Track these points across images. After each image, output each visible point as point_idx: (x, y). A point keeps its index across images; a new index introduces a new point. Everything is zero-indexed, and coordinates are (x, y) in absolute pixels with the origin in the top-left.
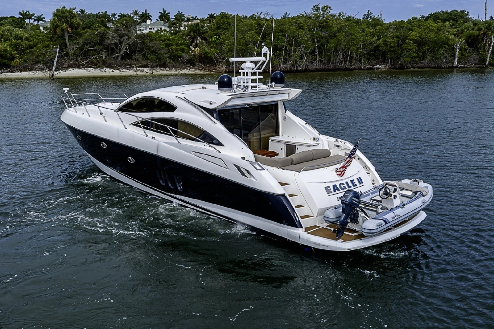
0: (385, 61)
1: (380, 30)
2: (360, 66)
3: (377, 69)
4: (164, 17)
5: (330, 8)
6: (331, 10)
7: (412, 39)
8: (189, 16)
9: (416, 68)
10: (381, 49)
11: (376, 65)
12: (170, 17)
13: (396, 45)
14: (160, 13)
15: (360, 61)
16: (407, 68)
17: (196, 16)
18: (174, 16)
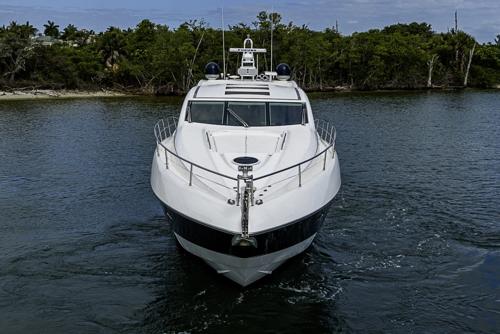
0: (346, 80)
1: (338, 43)
2: (318, 87)
3: (338, 90)
4: (51, 30)
5: (279, 16)
6: (281, 18)
7: (380, 54)
8: (83, 30)
9: (384, 89)
10: (342, 67)
11: (337, 86)
12: (59, 31)
13: (360, 61)
14: (45, 26)
15: (318, 80)
16: (373, 90)
17: (92, 31)
18: (64, 30)
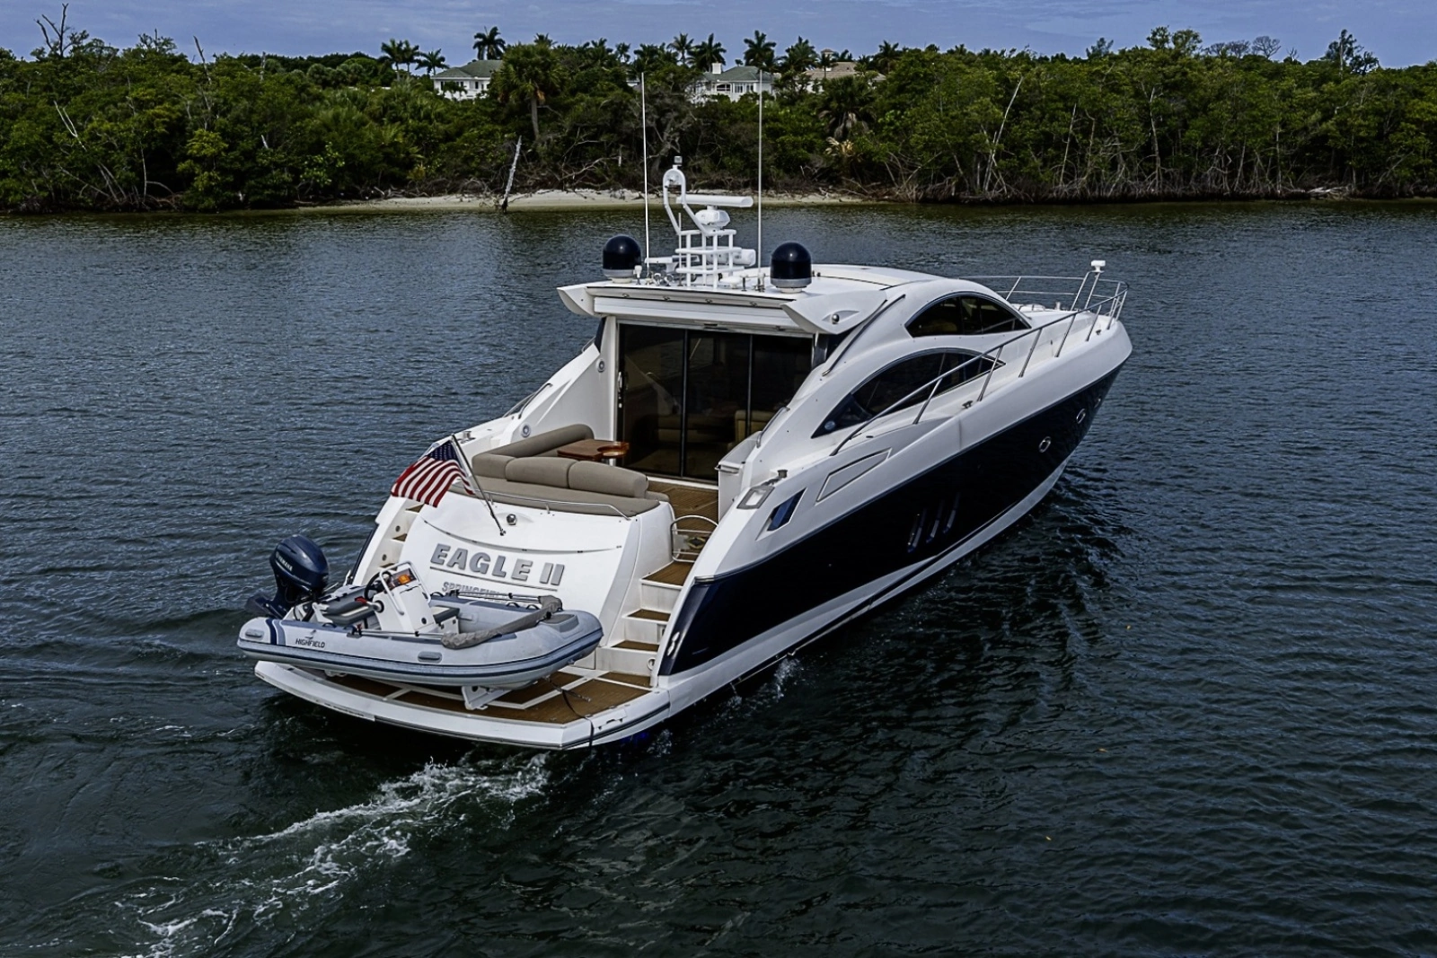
0: (1341, 178)
1: (1331, 93)
2: (1272, 190)
3: (1317, 196)
4: (759, 53)
5: (1196, 37)
6: (1199, 42)
7: (1418, 119)
8: (826, 51)
9: (1429, 195)
10: (1332, 145)
11: (1318, 187)
12: (776, 55)
13: (1374, 133)
14: (746, 41)
15: (1273, 176)
16: (1402, 195)
17: (847, 52)
18: (788, 51)
